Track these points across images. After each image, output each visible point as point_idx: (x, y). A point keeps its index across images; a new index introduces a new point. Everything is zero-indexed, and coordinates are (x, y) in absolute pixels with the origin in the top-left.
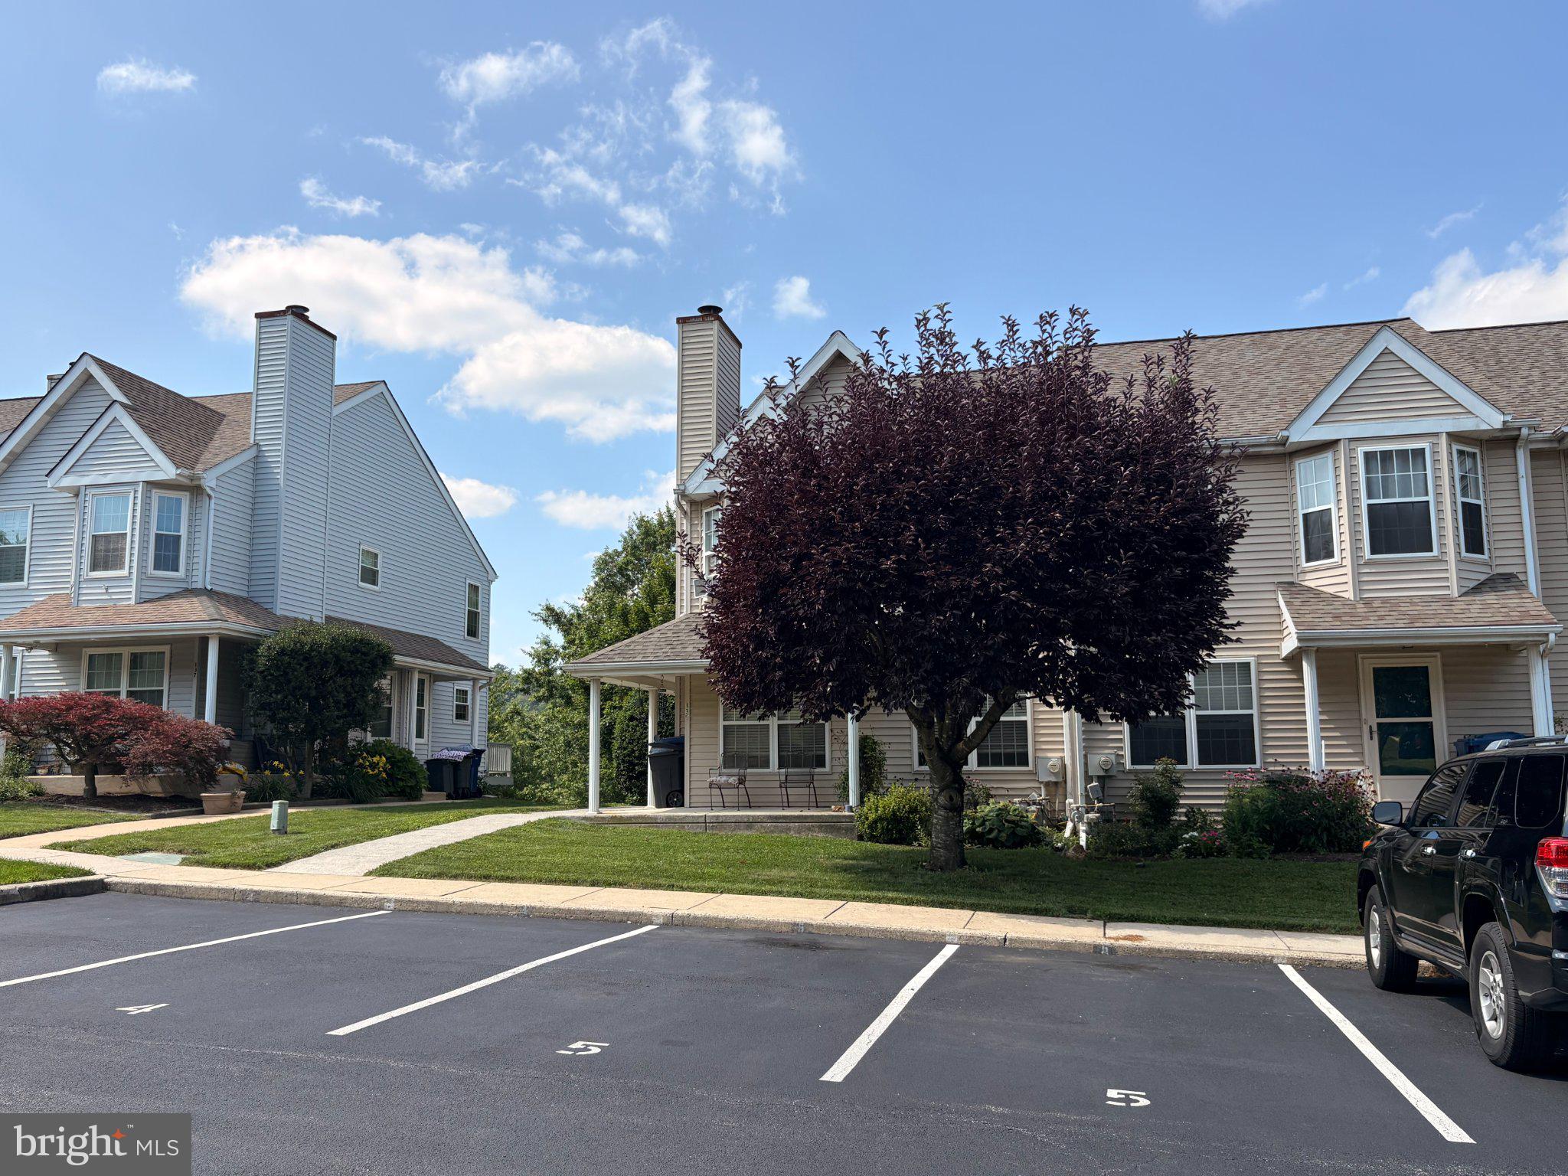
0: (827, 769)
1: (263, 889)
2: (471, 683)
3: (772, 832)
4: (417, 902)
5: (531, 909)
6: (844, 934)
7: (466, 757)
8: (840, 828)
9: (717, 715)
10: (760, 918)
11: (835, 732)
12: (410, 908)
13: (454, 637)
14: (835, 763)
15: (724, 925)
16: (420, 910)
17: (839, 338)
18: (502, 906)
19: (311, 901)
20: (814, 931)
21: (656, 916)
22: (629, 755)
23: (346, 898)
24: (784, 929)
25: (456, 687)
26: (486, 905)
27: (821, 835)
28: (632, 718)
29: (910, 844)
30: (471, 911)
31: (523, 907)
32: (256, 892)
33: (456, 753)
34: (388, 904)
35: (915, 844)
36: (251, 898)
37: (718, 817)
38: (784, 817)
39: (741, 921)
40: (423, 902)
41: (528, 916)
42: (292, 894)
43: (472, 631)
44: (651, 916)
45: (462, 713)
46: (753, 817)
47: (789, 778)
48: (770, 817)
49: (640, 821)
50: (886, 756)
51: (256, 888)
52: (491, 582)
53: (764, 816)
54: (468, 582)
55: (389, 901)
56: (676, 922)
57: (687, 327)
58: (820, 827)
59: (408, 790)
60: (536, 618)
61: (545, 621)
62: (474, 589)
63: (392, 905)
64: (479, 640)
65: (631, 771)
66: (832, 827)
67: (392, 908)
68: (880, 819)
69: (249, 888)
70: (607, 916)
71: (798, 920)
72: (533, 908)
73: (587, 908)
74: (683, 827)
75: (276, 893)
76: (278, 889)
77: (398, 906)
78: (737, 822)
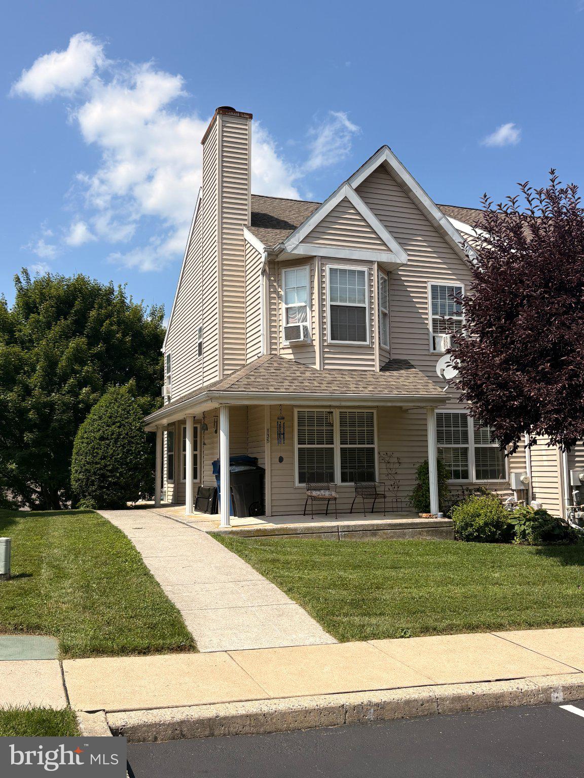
3: (392, 537)
8: (442, 531)
9: (293, 439)
11: (382, 454)
14: (383, 477)
37: (348, 526)
38: (401, 525)
46: (377, 525)
48: (390, 525)
53: (385, 525)
57: (226, 118)
58: (428, 532)
66: (436, 531)
74: (320, 537)
77: (567, 695)
78: (366, 530)
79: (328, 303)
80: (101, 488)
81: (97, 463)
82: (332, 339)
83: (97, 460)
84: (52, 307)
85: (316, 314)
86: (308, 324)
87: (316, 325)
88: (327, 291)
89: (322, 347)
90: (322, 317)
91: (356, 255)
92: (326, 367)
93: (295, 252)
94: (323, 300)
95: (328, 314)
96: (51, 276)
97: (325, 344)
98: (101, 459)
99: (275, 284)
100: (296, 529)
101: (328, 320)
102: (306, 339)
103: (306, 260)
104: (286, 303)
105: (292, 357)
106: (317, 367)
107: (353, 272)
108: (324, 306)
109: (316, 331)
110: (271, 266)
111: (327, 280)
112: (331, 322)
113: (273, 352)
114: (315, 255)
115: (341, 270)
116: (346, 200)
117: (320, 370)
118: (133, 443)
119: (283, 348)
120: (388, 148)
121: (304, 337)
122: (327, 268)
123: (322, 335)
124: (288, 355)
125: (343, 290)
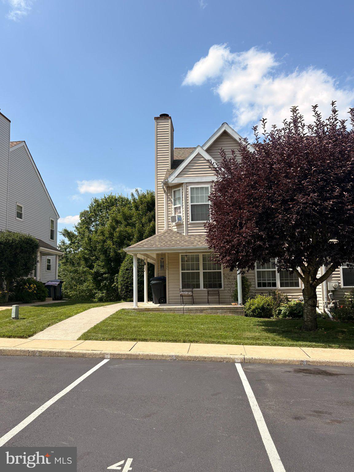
0: (223, 288)
1: (43, 350)
2: (55, 256)
4: (121, 355)
5: (177, 357)
6: (324, 365)
7: (58, 284)
8: (238, 312)
9: (179, 268)
10: (284, 358)
11: (225, 274)
12: (118, 358)
13: (46, 239)
14: (226, 286)
15: (269, 362)
16: (123, 358)
17: (226, 125)
18: (163, 356)
19: (68, 355)
20: (310, 364)
21: (237, 359)
22: (126, 283)
23: (85, 354)
24: (297, 363)
25: (47, 258)
26: (155, 355)
27: (230, 315)
28: (127, 270)
29: (269, 318)
30: (148, 358)
31: (173, 356)
32: (40, 351)
33: (55, 283)
34: (107, 356)
35: (271, 318)
36: (37, 354)
37: (188, 308)
38: (215, 308)
39: (277, 360)
40: (124, 355)
41: (176, 360)
42: (58, 352)
43: (52, 237)
44: (235, 359)
45: (49, 268)
46: (203, 308)
47: (209, 292)
48: (210, 308)
49: (157, 310)
50: (251, 283)
51: (40, 350)
52: (57, 219)
54: (51, 219)
55: (107, 354)
56: (246, 361)
57: (158, 121)
59: (42, 297)
60: (61, 233)
61: (64, 235)
62: (52, 222)
63: (109, 356)
64: (54, 241)
65: (127, 289)
66: (234, 311)
67: (109, 358)
68: (256, 308)
69: (36, 349)
70: (213, 359)
71: (303, 359)
72: (178, 356)
73: (204, 356)
74: (175, 312)
75: (50, 352)
76: (51, 350)
77: (112, 357)
78: (196, 310)
79: (190, 204)
80: (126, 292)
81: (125, 281)
82: (192, 220)
83: (125, 279)
84: (145, 207)
85: (184, 209)
86: (181, 214)
87: (184, 215)
88: (189, 199)
89: (187, 224)
90: (187, 211)
91: (204, 180)
92: (189, 234)
93: (173, 182)
94: (187, 203)
95: (190, 209)
96: (149, 191)
97: (189, 223)
98: (126, 279)
99: (170, 197)
100: (163, 309)
101: (190, 212)
102: (179, 222)
103: (180, 185)
104: (175, 205)
105: (176, 230)
106: (184, 234)
107: (202, 188)
108: (187, 205)
109: (184, 218)
110: (168, 189)
111: (189, 193)
112: (191, 212)
113: (169, 228)
114: (183, 182)
115: (196, 188)
116: (199, 154)
117: (186, 236)
118: (140, 271)
119: (173, 226)
120: (226, 124)
121: (178, 220)
122: (189, 188)
123: (187, 219)
124: (175, 229)
125: (197, 197)
